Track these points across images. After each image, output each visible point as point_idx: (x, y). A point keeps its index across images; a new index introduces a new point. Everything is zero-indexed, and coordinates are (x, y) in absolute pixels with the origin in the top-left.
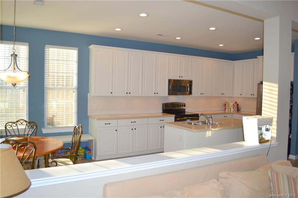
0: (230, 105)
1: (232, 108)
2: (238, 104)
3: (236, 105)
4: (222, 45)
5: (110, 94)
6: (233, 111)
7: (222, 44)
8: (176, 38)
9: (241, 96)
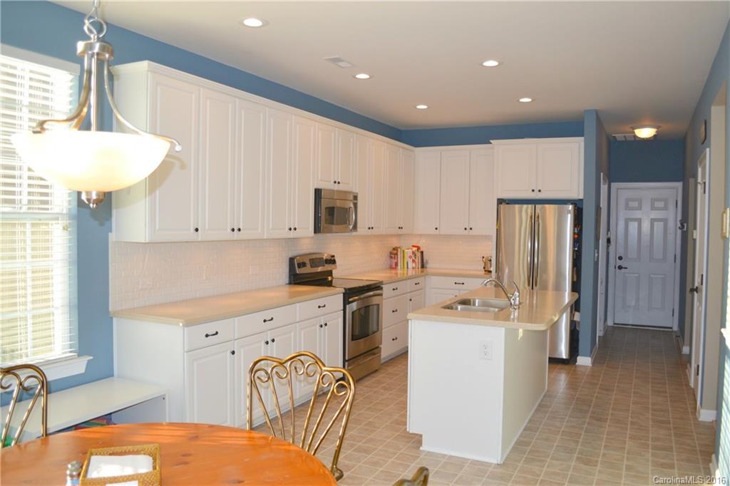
0: (406, 256)
1: (410, 261)
2: (422, 253)
3: (419, 254)
4: (425, 107)
5: (191, 235)
6: (413, 268)
7: (425, 104)
8: (357, 76)
9: (438, 233)
